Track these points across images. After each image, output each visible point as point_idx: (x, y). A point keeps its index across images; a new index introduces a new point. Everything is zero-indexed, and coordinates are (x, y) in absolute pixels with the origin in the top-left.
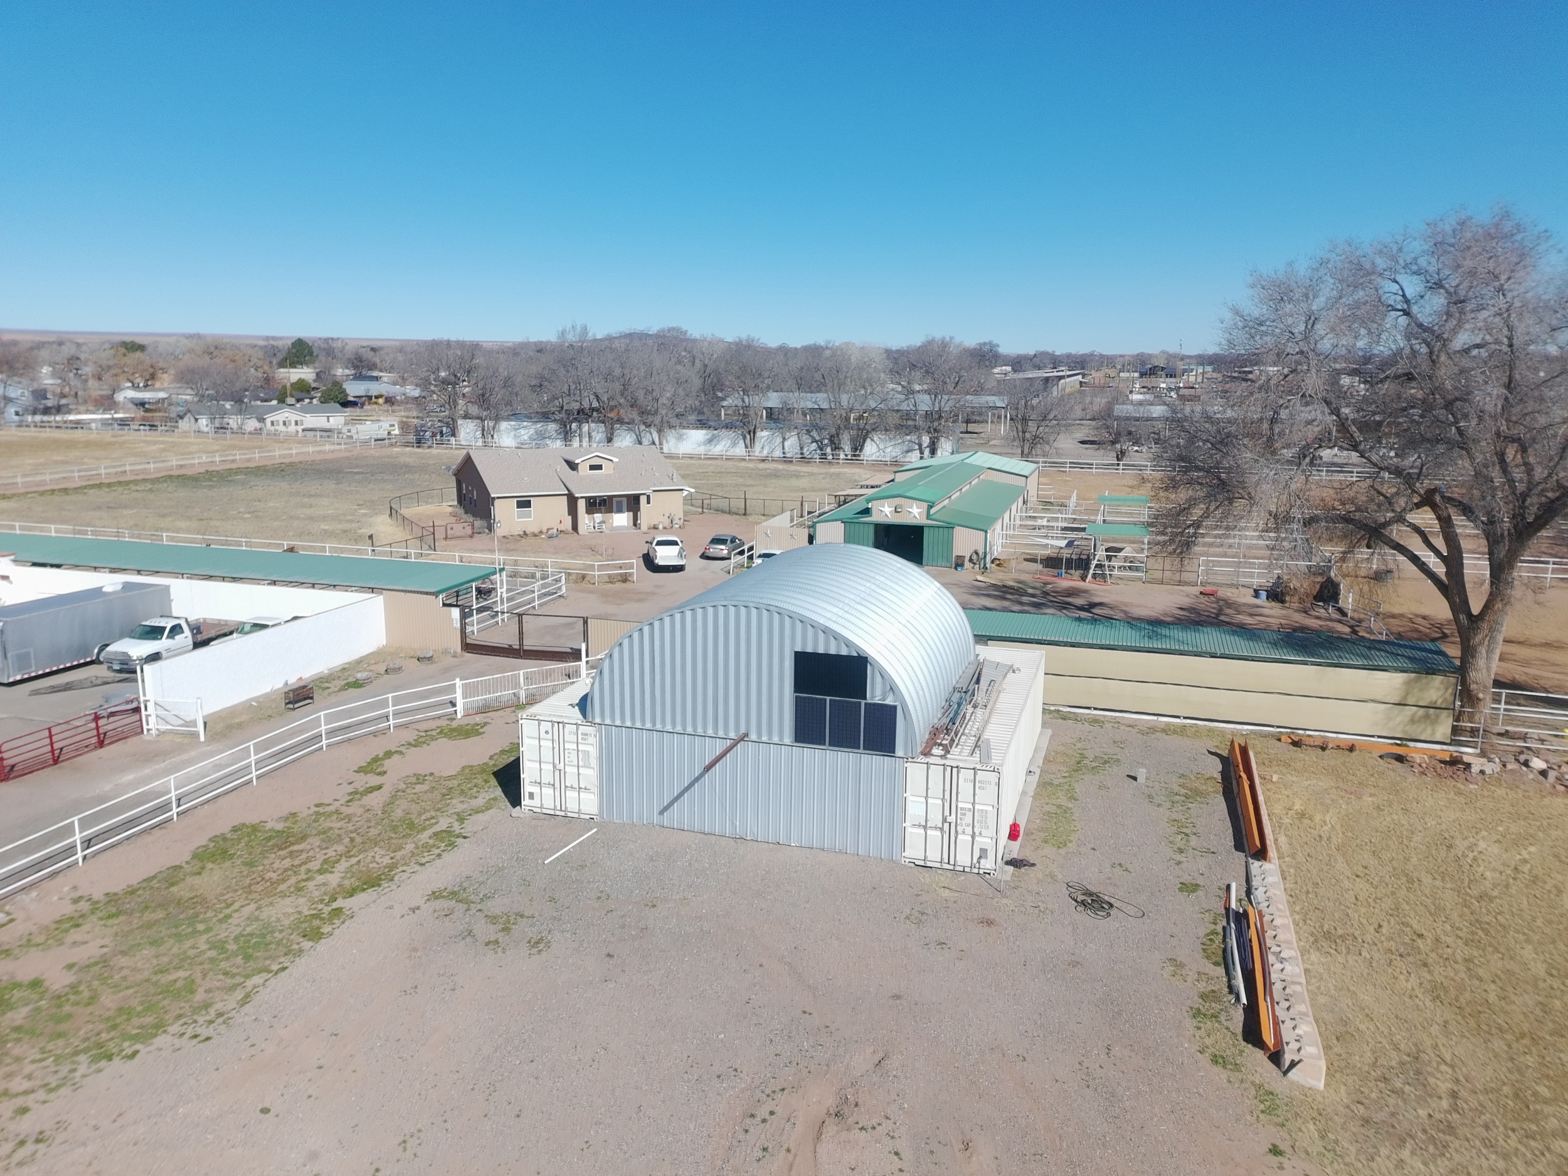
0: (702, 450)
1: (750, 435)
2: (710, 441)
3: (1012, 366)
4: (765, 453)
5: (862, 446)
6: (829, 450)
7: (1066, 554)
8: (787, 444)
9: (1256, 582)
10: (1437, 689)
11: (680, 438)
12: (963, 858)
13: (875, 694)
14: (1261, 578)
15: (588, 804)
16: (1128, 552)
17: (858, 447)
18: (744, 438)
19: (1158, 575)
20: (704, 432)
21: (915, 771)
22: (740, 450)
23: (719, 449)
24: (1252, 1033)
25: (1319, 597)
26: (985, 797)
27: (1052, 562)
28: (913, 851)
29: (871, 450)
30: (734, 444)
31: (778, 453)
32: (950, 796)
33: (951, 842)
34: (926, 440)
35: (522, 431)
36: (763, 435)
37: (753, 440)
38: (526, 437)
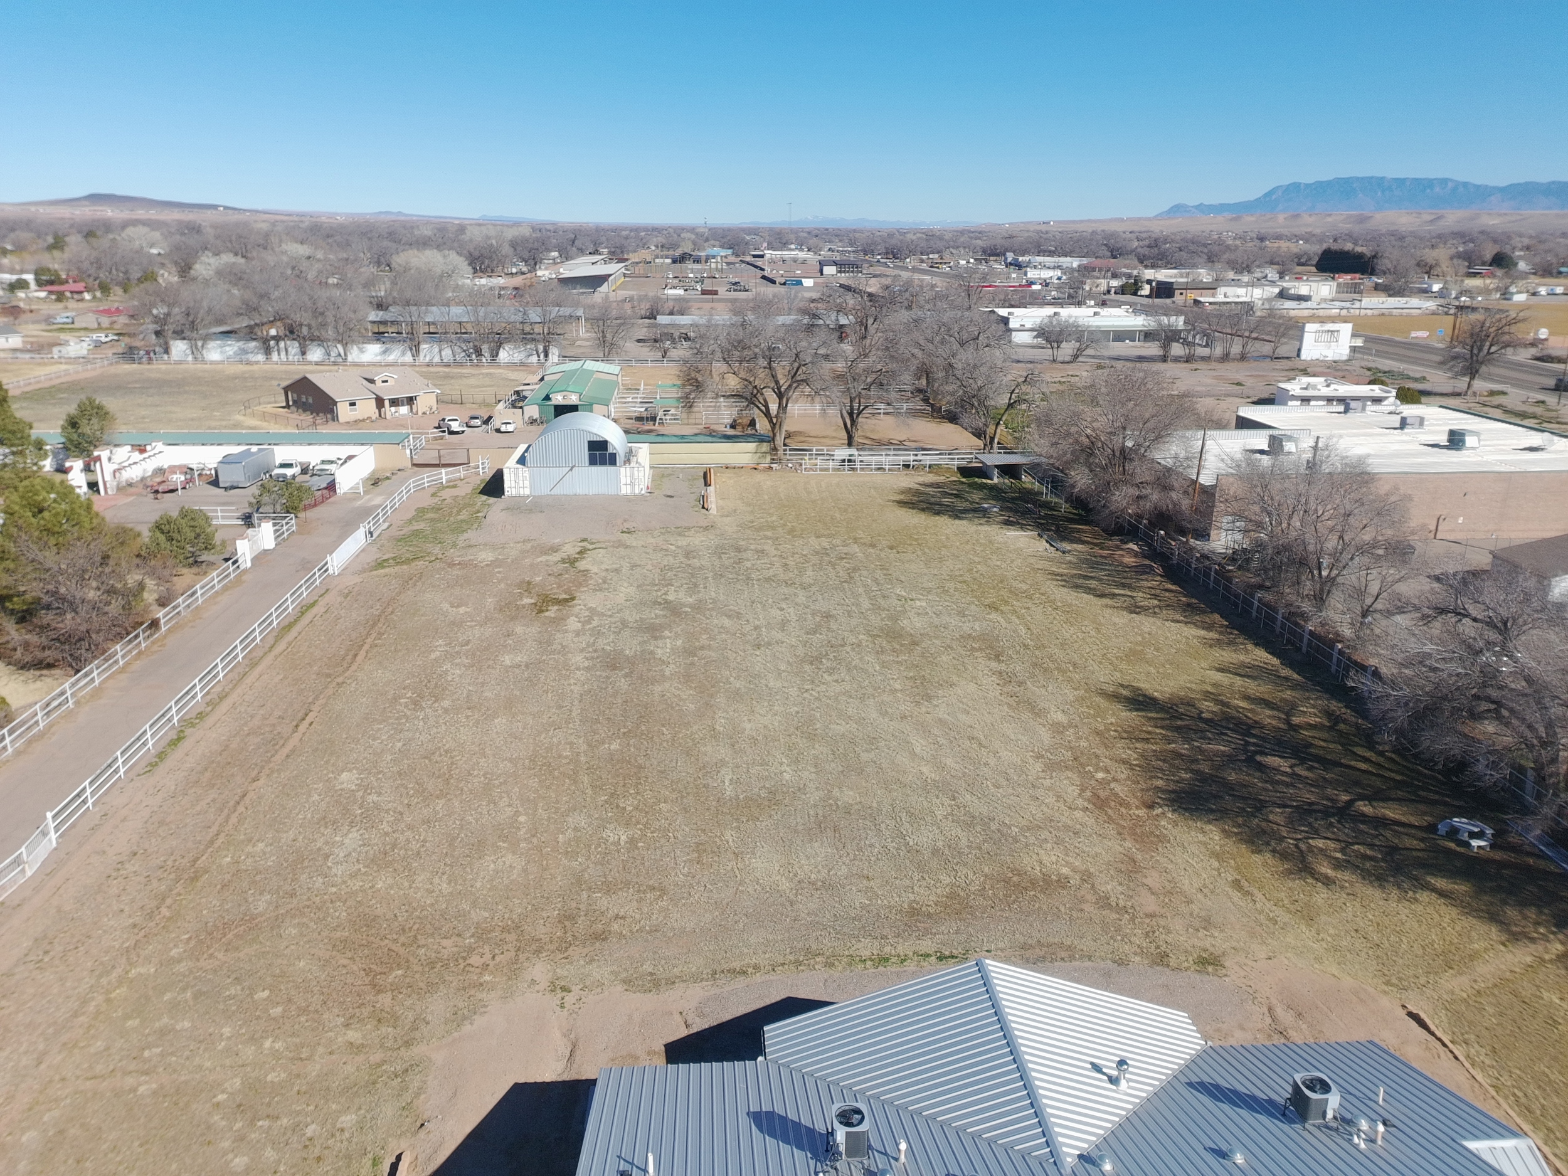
0: (379, 358)
1: (416, 349)
2: (384, 352)
3: (559, 251)
4: (427, 359)
5: (497, 355)
6: (474, 356)
7: (645, 415)
8: (443, 353)
9: (726, 421)
10: (765, 447)
11: (362, 351)
12: (637, 492)
13: (610, 450)
14: (728, 420)
15: (527, 492)
16: (673, 411)
17: (495, 355)
18: (411, 349)
19: (686, 421)
20: (378, 346)
21: (622, 470)
22: (408, 358)
23: (391, 358)
24: (703, 507)
25: (749, 425)
26: (641, 474)
27: (639, 419)
28: (623, 492)
29: (503, 355)
30: (403, 354)
31: (437, 359)
32: (632, 475)
33: (633, 489)
34: (541, 348)
35: (227, 349)
36: (424, 347)
37: (418, 351)
38: (231, 353)
